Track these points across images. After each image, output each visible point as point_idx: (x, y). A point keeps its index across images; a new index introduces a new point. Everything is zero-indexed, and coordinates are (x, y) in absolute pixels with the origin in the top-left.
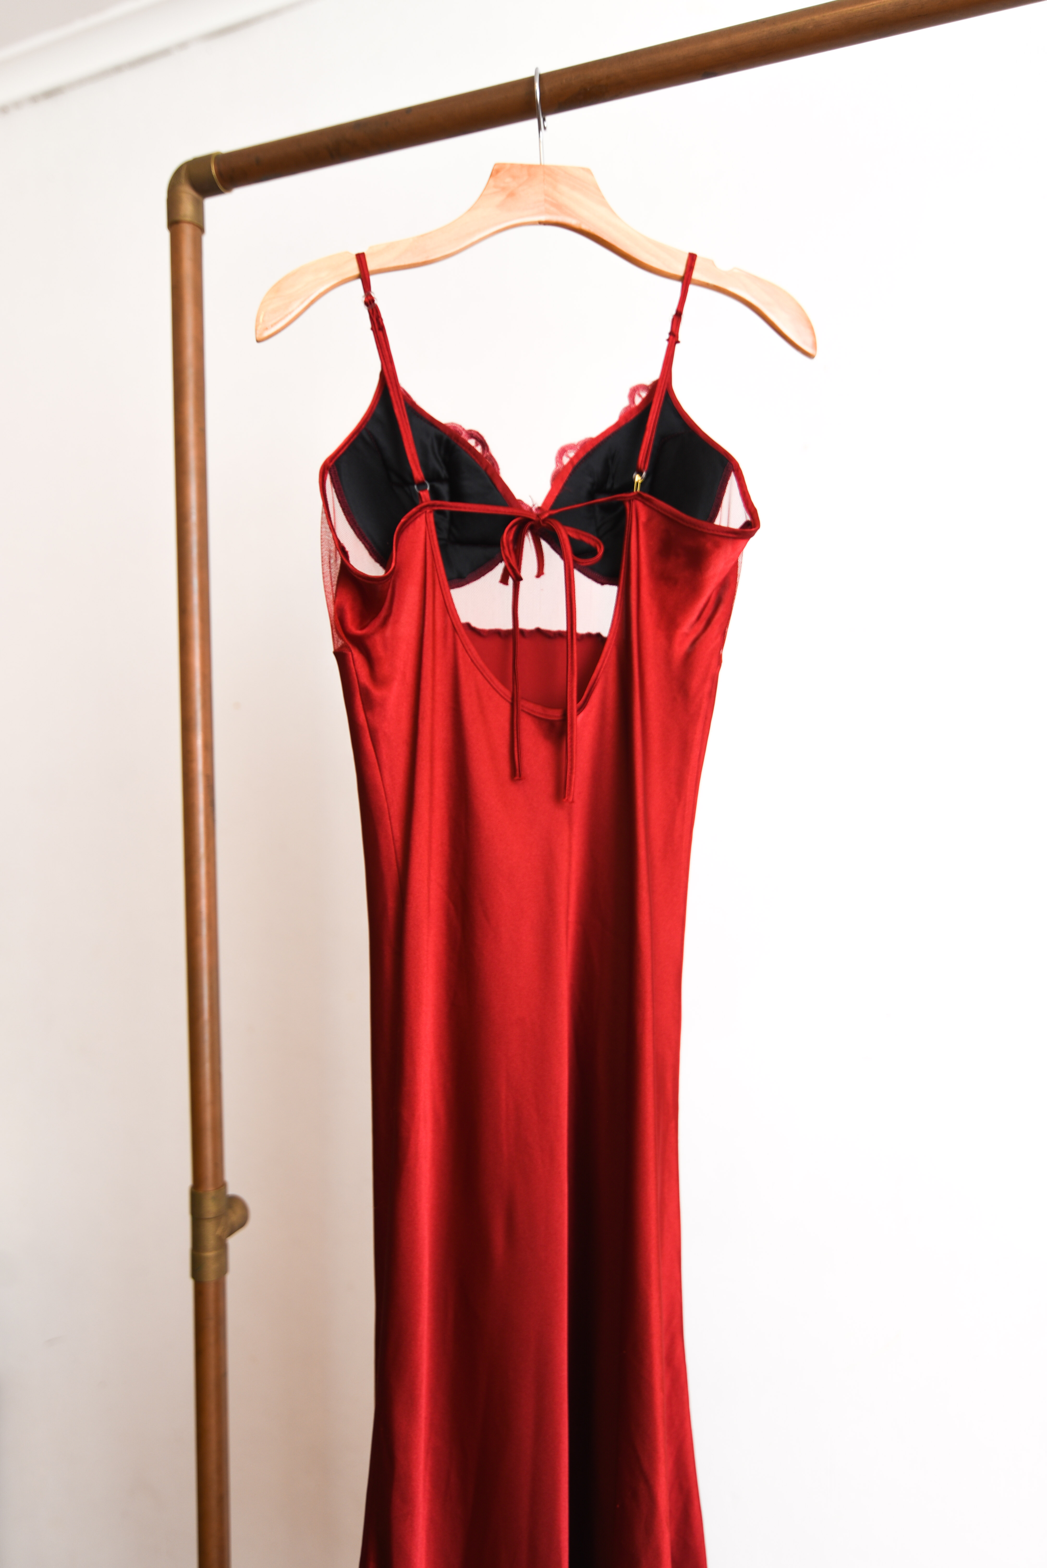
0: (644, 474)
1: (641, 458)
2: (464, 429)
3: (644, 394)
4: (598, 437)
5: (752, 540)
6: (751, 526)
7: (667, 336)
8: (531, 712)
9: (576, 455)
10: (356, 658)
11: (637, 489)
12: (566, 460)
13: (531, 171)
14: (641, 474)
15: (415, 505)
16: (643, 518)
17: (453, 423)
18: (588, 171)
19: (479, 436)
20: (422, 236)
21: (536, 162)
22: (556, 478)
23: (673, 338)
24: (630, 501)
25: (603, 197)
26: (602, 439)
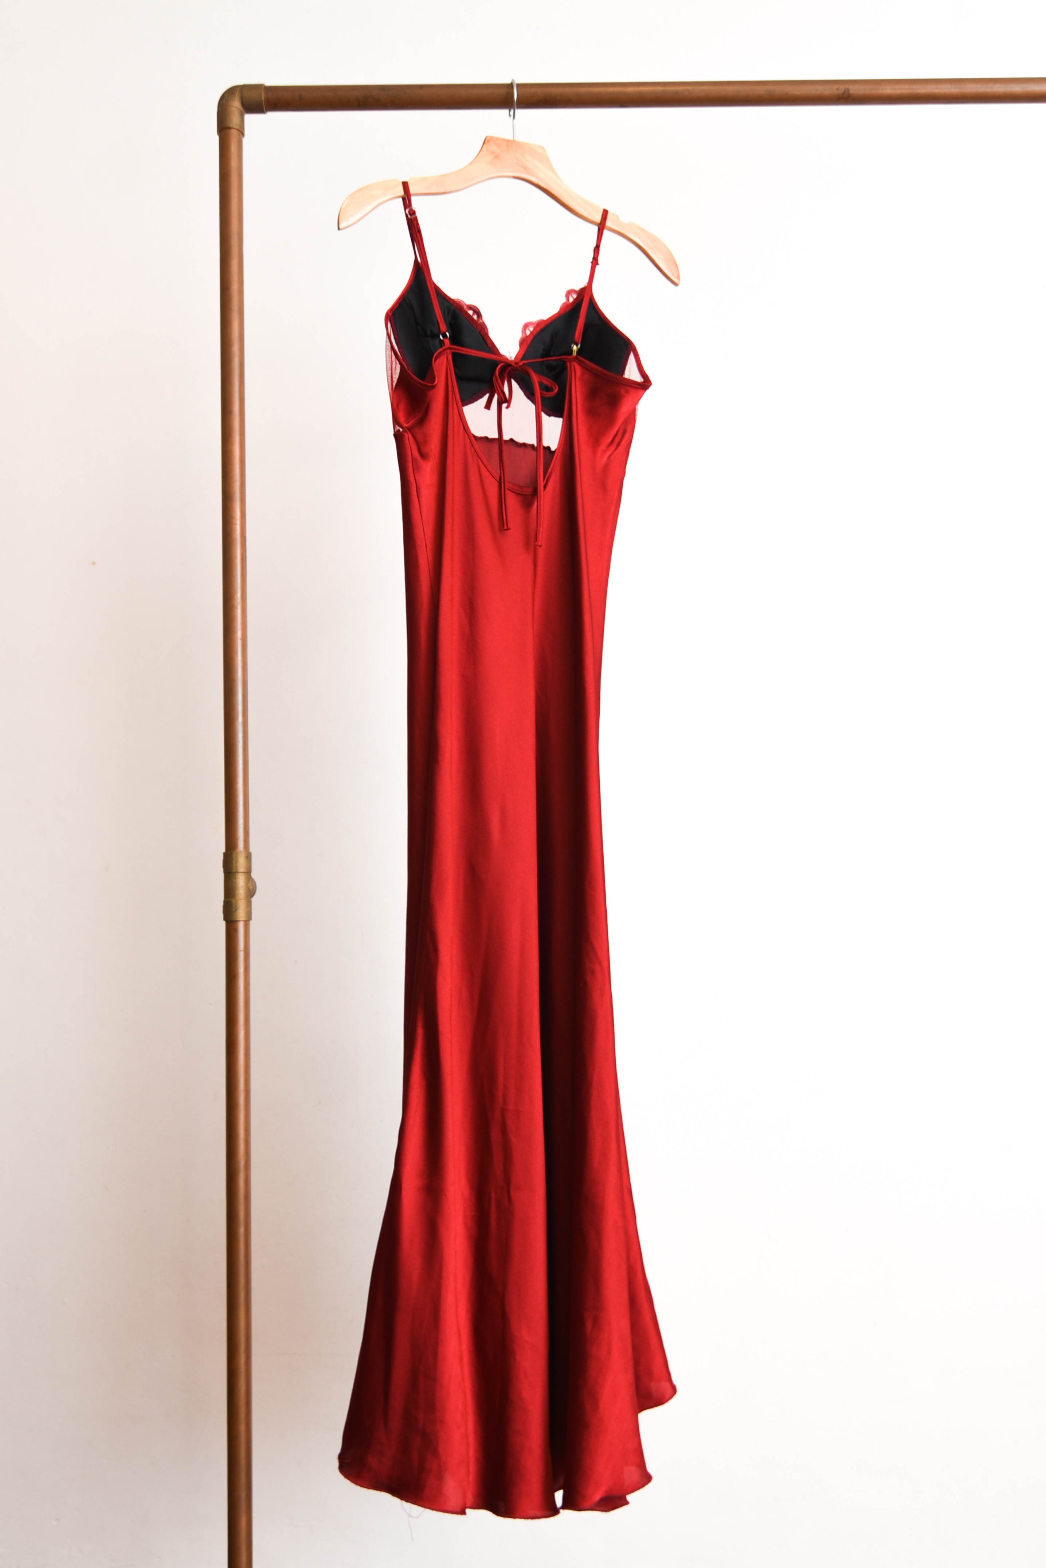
0: (579, 346)
1: (577, 335)
2: (465, 304)
3: (575, 296)
4: (547, 320)
5: (648, 391)
6: (646, 383)
7: (591, 260)
8: (511, 489)
9: (535, 329)
10: (408, 438)
11: (575, 354)
12: (528, 333)
13: (510, 144)
14: (577, 345)
15: (441, 347)
16: (578, 374)
17: (458, 299)
18: (543, 148)
19: (476, 309)
20: (443, 176)
21: (511, 138)
22: (522, 342)
23: (595, 262)
24: (570, 362)
25: (552, 166)
26: (550, 321)
